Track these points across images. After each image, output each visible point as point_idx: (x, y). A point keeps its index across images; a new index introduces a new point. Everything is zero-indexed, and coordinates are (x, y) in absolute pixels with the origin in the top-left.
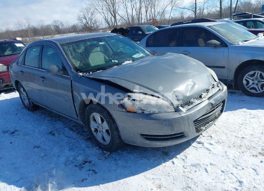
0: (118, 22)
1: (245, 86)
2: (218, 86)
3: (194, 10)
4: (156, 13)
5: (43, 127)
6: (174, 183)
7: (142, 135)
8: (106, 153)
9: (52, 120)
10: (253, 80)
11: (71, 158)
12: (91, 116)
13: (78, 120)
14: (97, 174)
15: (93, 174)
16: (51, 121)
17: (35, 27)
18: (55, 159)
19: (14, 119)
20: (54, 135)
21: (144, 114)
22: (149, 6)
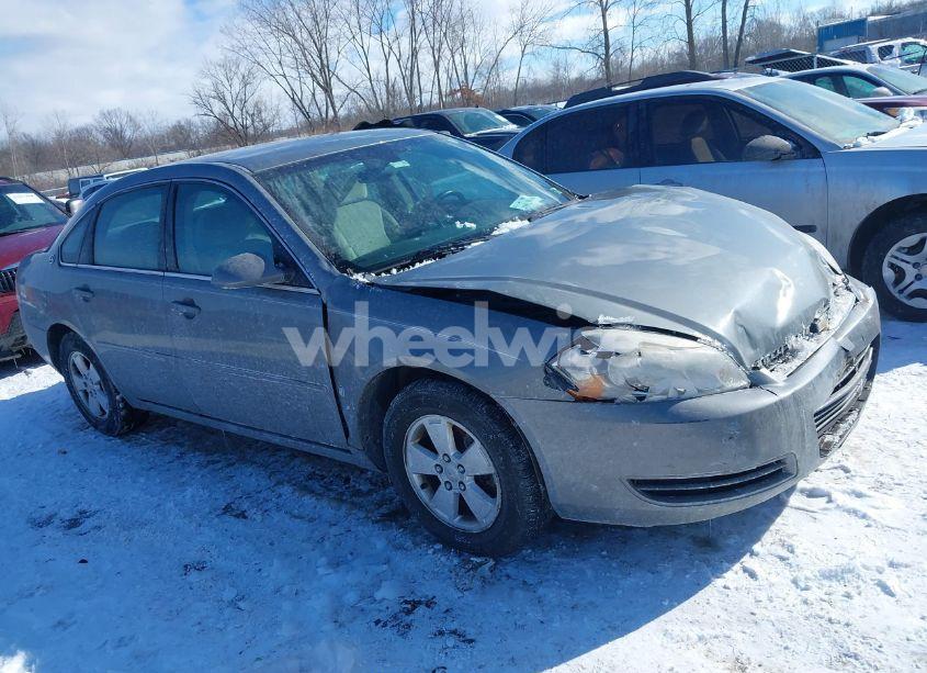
0: (338, 105)
1: (891, 288)
2: (848, 289)
3: (602, 51)
4: (471, 71)
5: (189, 491)
6: (786, 648)
7: (636, 483)
8: (481, 564)
9: (214, 462)
10: (916, 265)
11: (351, 597)
12: (412, 432)
13: (348, 451)
14: (479, 646)
15: (463, 645)
16: (211, 466)
17: (34, 136)
18: (287, 606)
19: (59, 473)
20: (245, 517)
21: (648, 403)
22: (445, 45)
